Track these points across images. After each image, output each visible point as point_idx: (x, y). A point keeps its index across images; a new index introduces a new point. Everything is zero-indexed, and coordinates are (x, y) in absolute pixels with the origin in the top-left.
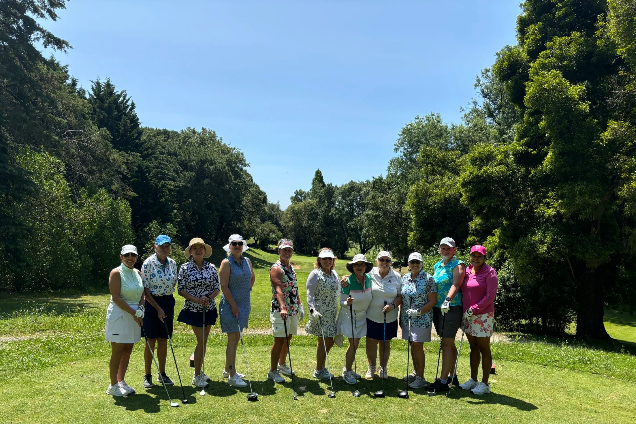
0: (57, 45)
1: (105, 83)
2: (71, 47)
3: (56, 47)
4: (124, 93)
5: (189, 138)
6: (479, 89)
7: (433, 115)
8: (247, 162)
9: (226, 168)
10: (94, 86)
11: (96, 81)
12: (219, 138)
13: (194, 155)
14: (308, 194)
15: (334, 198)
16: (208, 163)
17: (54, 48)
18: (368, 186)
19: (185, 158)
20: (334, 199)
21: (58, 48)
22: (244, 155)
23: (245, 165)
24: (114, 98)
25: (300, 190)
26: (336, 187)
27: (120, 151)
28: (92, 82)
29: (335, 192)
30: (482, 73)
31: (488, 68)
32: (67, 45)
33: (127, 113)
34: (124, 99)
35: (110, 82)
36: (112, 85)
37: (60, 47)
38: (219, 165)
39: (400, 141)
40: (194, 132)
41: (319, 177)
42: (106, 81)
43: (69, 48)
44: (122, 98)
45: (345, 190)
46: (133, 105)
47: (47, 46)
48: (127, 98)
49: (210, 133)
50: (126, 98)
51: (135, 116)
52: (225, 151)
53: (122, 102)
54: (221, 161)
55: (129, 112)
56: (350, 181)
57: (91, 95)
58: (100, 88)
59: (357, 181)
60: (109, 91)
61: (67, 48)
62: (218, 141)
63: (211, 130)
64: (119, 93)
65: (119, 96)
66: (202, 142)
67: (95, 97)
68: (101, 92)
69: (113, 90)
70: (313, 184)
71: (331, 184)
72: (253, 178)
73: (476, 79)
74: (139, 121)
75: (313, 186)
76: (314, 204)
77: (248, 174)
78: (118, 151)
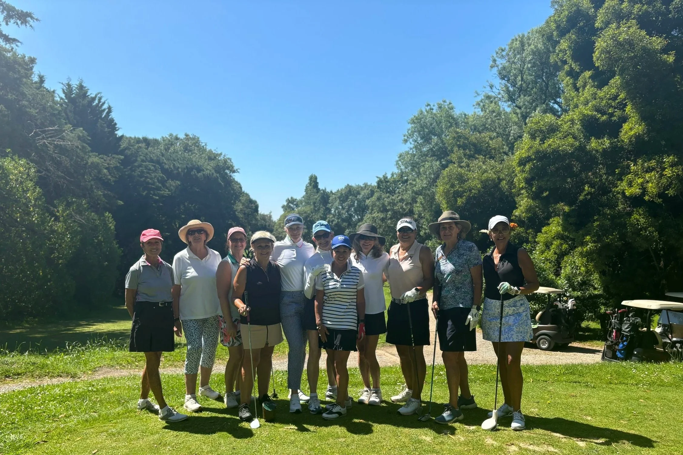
0: (20, 20)
1: (77, 85)
2: (37, 20)
3: (19, 22)
4: (99, 96)
5: (172, 145)
6: (495, 70)
7: (444, 102)
8: (235, 168)
9: (215, 175)
10: (65, 88)
11: (67, 82)
12: (204, 144)
13: (179, 162)
14: (301, 202)
15: (330, 203)
16: (194, 170)
17: (17, 24)
18: (367, 188)
19: (169, 165)
20: (330, 205)
21: (22, 23)
22: (232, 161)
23: (234, 172)
24: (88, 101)
25: (292, 198)
26: (331, 192)
27: (99, 155)
28: (62, 84)
29: (330, 197)
30: (497, 53)
31: (503, 48)
32: (32, 18)
33: (104, 118)
34: (99, 101)
35: (83, 84)
36: (85, 87)
37: (24, 22)
38: (207, 171)
39: (410, 132)
40: (177, 139)
41: (314, 182)
42: (78, 83)
43: (35, 21)
44: (96, 102)
45: (342, 194)
46: (110, 108)
47: (9, 23)
48: (103, 101)
49: (194, 139)
50: (101, 101)
51: (112, 120)
52: (212, 157)
53: (97, 105)
54: (209, 168)
55: (105, 116)
56: (346, 185)
57: (61, 98)
58: (72, 90)
59: (354, 185)
60: (81, 94)
61: (32, 21)
62: (203, 147)
63: (195, 136)
64: (93, 96)
65: (94, 99)
66: (186, 148)
67: (66, 101)
68: (72, 94)
69: (87, 92)
70: (306, 190)
71: (325, 189)
72: (242, 186)
73: (491, 59)
74: (116, 126)
75: (307, 193)
76: (308, 212)
77: (237, 182)
78: (97, 154)
